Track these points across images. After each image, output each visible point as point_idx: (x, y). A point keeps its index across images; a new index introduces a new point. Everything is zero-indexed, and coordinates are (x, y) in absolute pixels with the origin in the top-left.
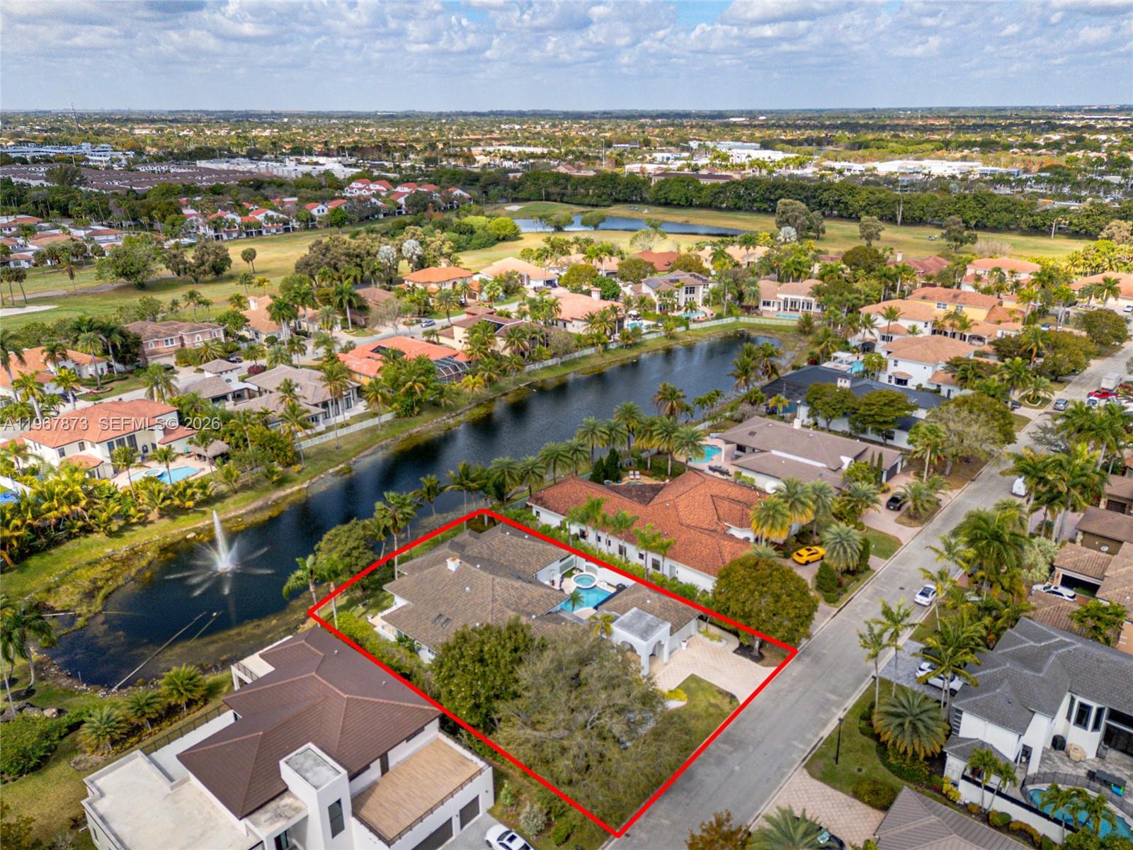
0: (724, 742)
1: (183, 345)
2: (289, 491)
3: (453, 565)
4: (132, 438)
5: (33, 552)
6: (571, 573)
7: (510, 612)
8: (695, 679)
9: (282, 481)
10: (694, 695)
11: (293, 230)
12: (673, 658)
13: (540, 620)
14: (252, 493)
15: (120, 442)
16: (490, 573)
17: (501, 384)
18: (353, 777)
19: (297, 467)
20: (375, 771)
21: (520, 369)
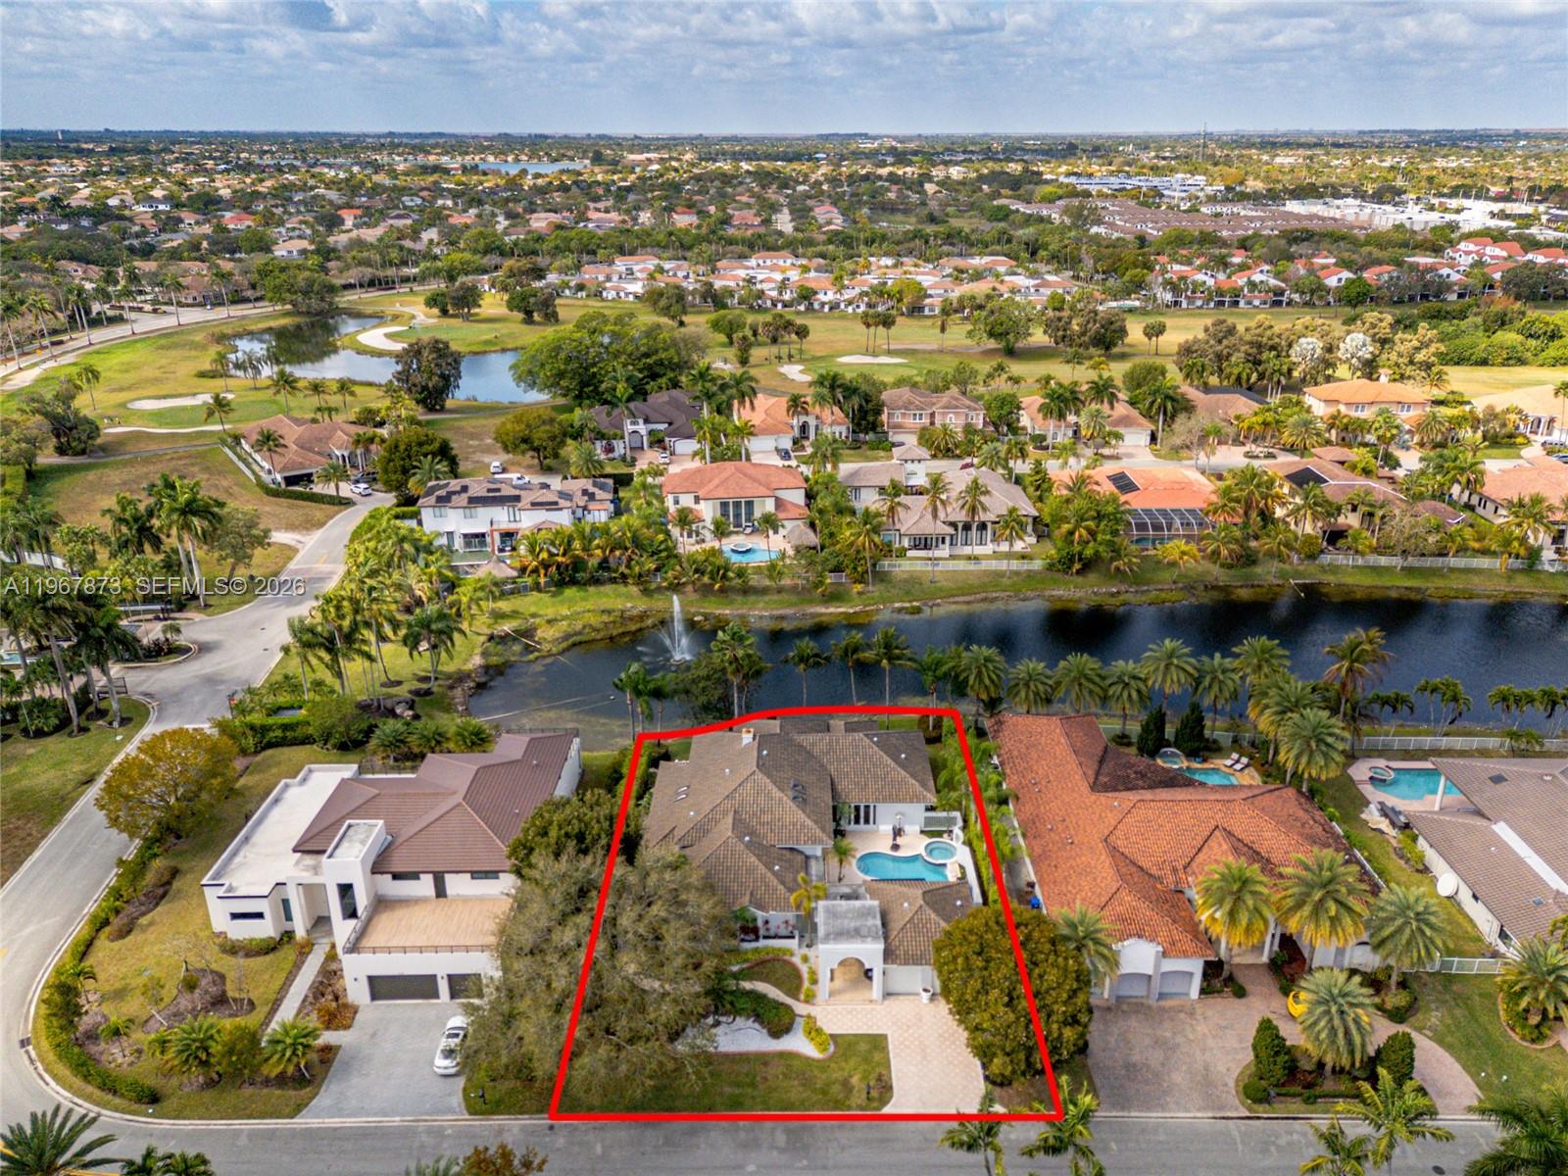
0: (788, 1132)
1: (932, 423)
2: (832, 610)
3: (747, 738)
4: (750, 504)
5: (574, 582)
6: (939, 834)
7: (730, 820)
8: (878, 1043)
9: (834, 596)
10: (846, 1057)
11: (1288, 304)
12: (890, 1002)
13: (748, 846)
14: (794, 598)
15: (737, 505)
16: (761, 765)
17: (1258, 570)
18: (396, 876)
19: (859, 587)
20: (425, 886)
21: (1312, 557)
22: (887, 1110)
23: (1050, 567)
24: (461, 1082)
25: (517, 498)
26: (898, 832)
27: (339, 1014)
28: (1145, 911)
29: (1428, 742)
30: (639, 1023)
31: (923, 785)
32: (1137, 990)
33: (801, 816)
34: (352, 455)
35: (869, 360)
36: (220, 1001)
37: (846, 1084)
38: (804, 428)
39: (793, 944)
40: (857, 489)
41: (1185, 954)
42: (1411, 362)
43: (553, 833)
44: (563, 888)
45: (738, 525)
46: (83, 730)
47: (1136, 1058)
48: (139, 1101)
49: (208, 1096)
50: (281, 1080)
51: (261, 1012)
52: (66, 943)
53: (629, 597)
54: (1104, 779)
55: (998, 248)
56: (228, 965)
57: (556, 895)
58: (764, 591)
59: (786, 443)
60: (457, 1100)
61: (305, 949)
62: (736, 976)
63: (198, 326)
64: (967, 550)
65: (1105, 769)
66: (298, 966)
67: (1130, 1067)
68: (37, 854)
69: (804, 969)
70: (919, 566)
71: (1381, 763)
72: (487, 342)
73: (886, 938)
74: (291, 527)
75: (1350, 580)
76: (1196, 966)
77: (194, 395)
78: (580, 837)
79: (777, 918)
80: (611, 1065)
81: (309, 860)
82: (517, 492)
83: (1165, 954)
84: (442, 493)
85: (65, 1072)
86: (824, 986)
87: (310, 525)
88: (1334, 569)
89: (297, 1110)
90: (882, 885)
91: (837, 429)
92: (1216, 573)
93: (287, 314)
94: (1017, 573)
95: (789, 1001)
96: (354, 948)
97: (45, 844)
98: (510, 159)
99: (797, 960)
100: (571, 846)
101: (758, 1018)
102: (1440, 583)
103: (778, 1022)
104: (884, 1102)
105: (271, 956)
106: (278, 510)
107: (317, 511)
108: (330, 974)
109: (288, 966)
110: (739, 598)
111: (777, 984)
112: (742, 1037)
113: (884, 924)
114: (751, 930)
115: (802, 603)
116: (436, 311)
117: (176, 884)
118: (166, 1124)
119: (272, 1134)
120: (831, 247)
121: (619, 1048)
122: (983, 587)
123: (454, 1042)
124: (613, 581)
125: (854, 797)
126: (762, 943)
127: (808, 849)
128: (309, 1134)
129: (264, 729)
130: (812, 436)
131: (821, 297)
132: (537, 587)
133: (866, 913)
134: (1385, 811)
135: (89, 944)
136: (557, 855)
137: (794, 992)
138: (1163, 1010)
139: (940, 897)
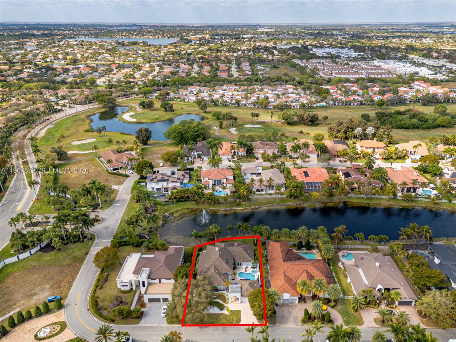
1: (265, 152)
2: (238, 208)
3: (217, 249)
4: (220, 180)
5: (181, 201)
6: (255, 268)
7: (213, 268)
8: (239, 312)
9: (239, 205)
10: (233, 314)
11: (364, 104)
12: (242, 304)
13: (217, 273)
14: (229, 205)
15: (218, 181)
16: (220, 256)
17: (334, 198)
18: (152, 279)
19: (244, 203)
20: (157, 281)
21: (347, 195)
22: (240, 323)
23: (287, 197)
24: (166, 318)
25: (168, 180)
26: (247, 267)
27: (143, 305)
28: (289, 287)
29: (356, 246)
30: (197, 309)
31: (252, 258)
32: (287, 302)
33: (227, 267)
34: (128, 162)
35: (252, 126)
36: (121, 302)
37: (233, 319)
38: (235, 152)
39: (225, 292)
40: (246, 173)
41: (295, 296)
42: (384, 134)
43: (182, 273)
44: (183, 285)
45: (218, 184)
46: (83, 241)
47: (284, 315)
48: (111, 321)
49: (122, 320)
50: (135, 318)
51: (129, 304)
52: (91, 290)
53: (193, 205)
54: (286, 258)
55: (290, 82)
56: (122, 295)
57: (182, 286)
58: (223, 203)
59: (230, 157)
60: (165, 321)
61: (135, 292)
62: (214, 299)
63: (82, 113)
64: (269, 192)
65: (287, 255)
66: (134, 295)
67: (283, 317)
68: (81, 271)
69: (227, 297)
70: (258, 197)
71: (345, 251)
72: (156, 119)
73: (241, 292)
74: (116, 184)
75: (354, 201)
76: (297, 298)
77: (86, 139)
78: (186, 274)
79: (222, 287)
80: (193, 317)
81: (136, 276)
82: (168, 178)
83: (291, 296)
84: (151, 178)
85: (97, 316)
86: (230, 300)
87: (120, 183)
88: (351, 198)
89: (138, 323)
90: (242, 281)
91: (242, 153)
92: (325, 199)
93: (103, 107)
94: (280, 198)
95: (223, 303)
96: (145, 293)
97: (82, 268)
98: (156, 37)
99: (225, 295)
100: (185, 276)
101: (218, 307)
102: (374, 202)
103: (222, 308)
104: (239, 322)
105: (129, 294)
106: (113, 179)
107: (121, 179)
108: (141, 297)
109: (132, 295)
110: (217, 205)
111: (222, 300)
112: (215, 310)
113: (241, 289)
114: (217, 290)
115: (232, 206)
116: (142, 107)
117: (109, 278)
118: (116, 325)
119: (135, 327)
120: (245, 82)
121: (194, 314)
122: (272, 202)
123: (165, 311)
124: (189, 201)
125: (238, 261)
126: (219, 292)
127: (228, 273)
128: (140, 327)
129: (121, 242)
130: (236, 154)
131: (242, 102)
132: (173, 203)
133: (238, 287)
134: (343, 264)
135: (95, 291)
136: (182, 278)
137: (225, 302)
138: (291, 306)
139: (252, 284)
